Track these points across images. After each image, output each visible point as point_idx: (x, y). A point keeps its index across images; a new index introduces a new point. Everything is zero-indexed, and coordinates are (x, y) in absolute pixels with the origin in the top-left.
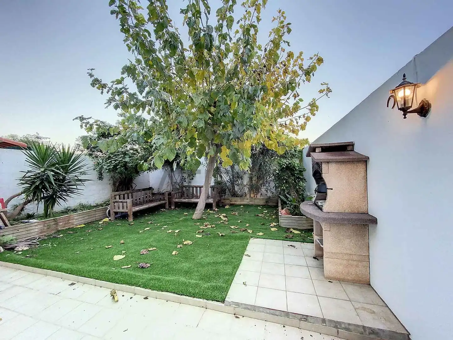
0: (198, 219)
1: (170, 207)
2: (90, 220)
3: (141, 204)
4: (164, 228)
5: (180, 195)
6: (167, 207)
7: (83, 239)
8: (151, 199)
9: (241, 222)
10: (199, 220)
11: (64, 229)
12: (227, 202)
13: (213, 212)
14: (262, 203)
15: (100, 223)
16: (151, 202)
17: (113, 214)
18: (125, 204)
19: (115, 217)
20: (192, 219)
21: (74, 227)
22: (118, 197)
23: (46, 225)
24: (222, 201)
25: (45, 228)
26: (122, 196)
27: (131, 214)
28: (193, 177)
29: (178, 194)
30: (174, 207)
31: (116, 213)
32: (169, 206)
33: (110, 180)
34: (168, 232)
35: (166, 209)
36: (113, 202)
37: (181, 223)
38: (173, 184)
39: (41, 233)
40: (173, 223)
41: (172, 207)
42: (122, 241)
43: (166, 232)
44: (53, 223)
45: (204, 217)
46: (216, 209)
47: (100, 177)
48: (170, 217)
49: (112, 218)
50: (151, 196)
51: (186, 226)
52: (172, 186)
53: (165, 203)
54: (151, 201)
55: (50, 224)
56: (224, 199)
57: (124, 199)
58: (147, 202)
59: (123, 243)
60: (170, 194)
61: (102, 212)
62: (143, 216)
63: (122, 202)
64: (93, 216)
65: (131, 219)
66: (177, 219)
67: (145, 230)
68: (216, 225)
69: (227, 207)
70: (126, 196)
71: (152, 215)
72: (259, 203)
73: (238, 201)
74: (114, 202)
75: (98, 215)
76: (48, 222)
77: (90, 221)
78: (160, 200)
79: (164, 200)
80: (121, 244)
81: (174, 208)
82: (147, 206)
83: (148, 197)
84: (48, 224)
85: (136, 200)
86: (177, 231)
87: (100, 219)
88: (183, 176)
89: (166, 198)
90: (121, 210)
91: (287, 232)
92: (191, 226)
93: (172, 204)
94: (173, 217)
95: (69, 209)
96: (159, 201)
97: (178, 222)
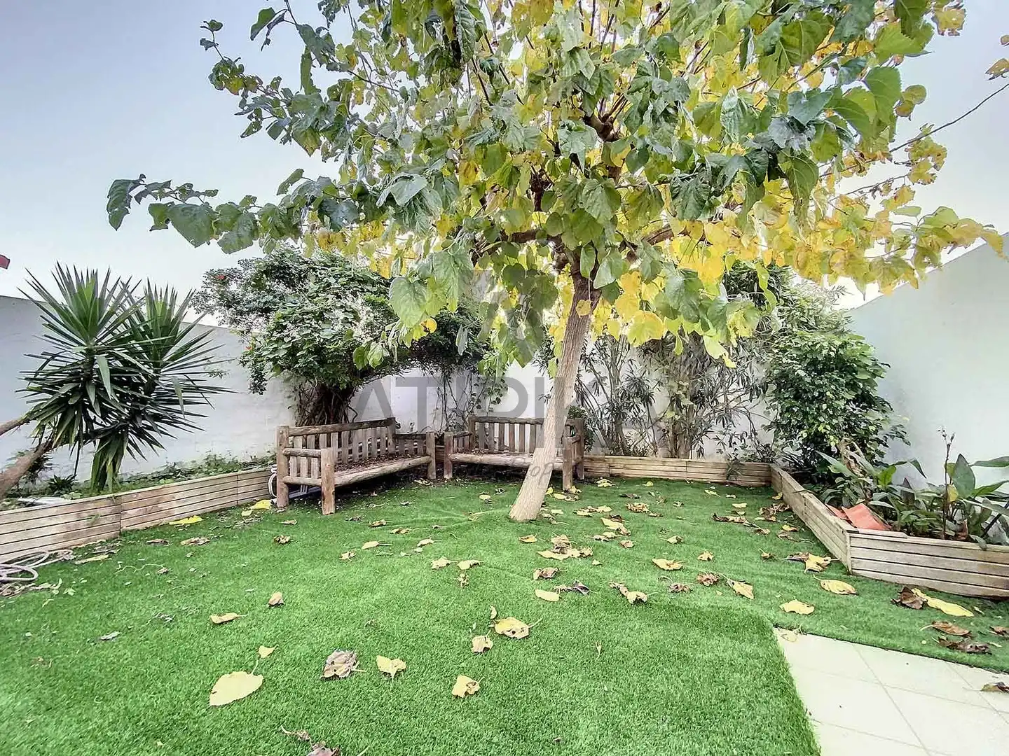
0: (530, 521)
1: (440, 474)
2: (219, 504)
3: (362, 463)
4: (422, 546)
5: (467, 443)
6: (432, 475)
7: (167, 573)
8: (391, 450)
9: (679, 541)
10: (533, 526)
11: (140, 527)
12: (603, 468)
13: (565, 497)
14: (713, 475)
15: (244, 514)
16: (390, 459)
17: (282, 489)
18: (315, 462)
19: (290, 499)
20: (511, 520)
21: (171, 523)
22: (299, 440)
23: (85, 515)
24: (587, 464)
25: (83, 524)
26: (312, 439)
27: (329, 492)
28: (501, 396)
29: (461, 440)
30: (451, 476)
31: (293, 487)
32: (437, 472)
33: (289, 397)
34: (435, 564)
35: (430, 480)
36: (286, 455)
37: (476, 533)
38: (448, 413)
39: (67, 538)
40: (448, 530)
41: (446, 477)
42: (276, 597)
43: (430, 565)
44: (108, 510)
45: (546, 515)
46: (574, 490)
47: (255, 385)
48: (441, 505)
49: (280, 500)
50: (390, 441)
51: (495, 547)
52: (444, 420)
53: (428, 464)
54: (391, 457)
55: (100, 512)
56: (592, 459)
57: (317, 447)
58: (379, 459)
59: (277, 605)
60: (440, 440)
61: (255, 481)
62: (364, 499)
63: (306, 455)
64: (227, 492)
65: (328, 507)
66: (463, 517)
67: (363, 548)
68: (597, 548)
69: (603, 483)
70: (323, 438)
71: (391, 496)
72: (704, 477)
73: (635, 467)
74: (288, 456)
75: (245, 489)
76: (92, 506)
77: (218, 507)
78: (415, 453)
79: (425, 454)
80: (271, 606)
81: (452, 479)
82: (378, 470)
83: (383, 445)
84: (92, 512)
85: (350, 452)
86: (465, 565)
87: (249, 501)
88: (474, 395)
89: (431, 450)
90: (304, 479)
91: (904, 605)
92: (511, 547)
93: (445, 466)
94: (449, 507)
95: (177, 467)
96: (413, 457)
97: (468, 528)
